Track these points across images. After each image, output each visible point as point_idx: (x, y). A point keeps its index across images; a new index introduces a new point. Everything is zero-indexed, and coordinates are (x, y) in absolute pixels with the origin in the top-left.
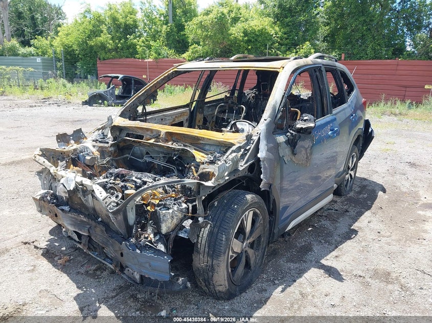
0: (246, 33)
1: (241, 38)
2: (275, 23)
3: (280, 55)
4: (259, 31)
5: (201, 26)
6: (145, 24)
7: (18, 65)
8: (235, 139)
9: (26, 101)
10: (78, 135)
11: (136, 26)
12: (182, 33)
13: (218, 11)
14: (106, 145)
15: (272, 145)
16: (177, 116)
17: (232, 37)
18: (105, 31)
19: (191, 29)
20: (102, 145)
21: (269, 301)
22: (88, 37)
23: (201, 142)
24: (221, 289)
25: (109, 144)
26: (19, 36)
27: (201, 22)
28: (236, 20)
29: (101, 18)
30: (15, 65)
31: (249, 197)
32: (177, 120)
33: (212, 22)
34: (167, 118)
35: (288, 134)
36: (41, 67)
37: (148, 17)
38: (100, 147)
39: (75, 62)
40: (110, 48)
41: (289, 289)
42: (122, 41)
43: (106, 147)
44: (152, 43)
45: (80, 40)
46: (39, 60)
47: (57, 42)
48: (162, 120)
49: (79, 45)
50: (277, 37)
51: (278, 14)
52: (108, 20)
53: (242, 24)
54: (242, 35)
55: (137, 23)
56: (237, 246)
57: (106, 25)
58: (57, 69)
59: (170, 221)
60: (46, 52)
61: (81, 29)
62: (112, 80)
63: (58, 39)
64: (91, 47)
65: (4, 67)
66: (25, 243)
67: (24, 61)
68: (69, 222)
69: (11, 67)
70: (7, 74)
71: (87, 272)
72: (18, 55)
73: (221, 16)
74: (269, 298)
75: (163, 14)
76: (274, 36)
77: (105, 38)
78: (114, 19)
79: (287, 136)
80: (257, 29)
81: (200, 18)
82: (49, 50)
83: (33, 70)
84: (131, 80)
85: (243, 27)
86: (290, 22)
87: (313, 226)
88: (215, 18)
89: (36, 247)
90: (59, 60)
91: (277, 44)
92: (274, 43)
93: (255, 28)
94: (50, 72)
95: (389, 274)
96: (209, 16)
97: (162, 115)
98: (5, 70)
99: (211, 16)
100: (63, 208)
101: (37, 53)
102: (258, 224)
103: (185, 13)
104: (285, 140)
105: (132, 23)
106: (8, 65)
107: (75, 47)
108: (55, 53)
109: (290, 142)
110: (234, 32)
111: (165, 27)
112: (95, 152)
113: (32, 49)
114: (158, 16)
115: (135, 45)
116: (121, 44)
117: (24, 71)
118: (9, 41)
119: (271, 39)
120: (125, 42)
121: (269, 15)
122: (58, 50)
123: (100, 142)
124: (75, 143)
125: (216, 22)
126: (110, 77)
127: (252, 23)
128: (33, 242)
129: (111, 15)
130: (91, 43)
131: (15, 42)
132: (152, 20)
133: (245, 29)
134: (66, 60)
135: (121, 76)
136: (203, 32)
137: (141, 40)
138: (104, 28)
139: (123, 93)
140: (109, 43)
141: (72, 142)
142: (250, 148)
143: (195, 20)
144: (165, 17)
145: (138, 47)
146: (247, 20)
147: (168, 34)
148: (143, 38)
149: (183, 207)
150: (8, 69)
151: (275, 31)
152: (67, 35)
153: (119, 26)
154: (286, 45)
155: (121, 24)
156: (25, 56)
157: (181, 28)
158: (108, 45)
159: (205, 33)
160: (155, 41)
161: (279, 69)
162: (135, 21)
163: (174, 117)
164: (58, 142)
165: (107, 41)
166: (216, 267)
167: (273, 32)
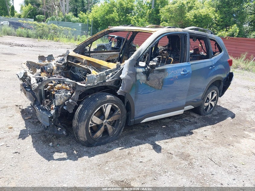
0: (195, 17)
1: (192, 20)
2: (216, 11)
3: (216, 32)
4: (204, 16)
5: (169, 11)
6: (138, 8)
7: (69, 27)
8: (113, 66)
9: (67, 46)
10: (50, 58)
11: (132, 9)
12: (158, 15)
13: (180, 2)
14: (61, 64)
15: (131, 72)
16: (111, 56)
17: (186, 19)
18: (115, 11)
19: (163, 12)
20: (59, 64)
21: (109, 152)
22: (106, 14)
23: (102, 67)
24: (81, 139)
25: (62, 64)
26: (73, 11)
27: (169, 8)
28: (191, 8)
29: (114, 3)
30: (67, 27)
31: (108, 96)
32: (111, 58)
33: (176, 9)
34: (105, 56)
35: (146, 68)
36: (81, 29)
37: (140, 4)
38: (57, 64)
39: (98, 27)
40: (117, 20)
41: (124, 150)
42: (123, 17)
43: (60, 65)
44: (140, 19)
45: (102, 15)
46: (80, 25)
47: (90, 16)
48: (101, 57)
49: (101, 18)
50: (216, 20)
51: (219, 5)
52: (118, 5)
53: (195, 11)
54: (193, 17)
55: (133, 7)
56: (96, 120)
57: (116, 7)
58: (88, 30)
59: (59, 99)
60: (85, 21)
61: (103, 9)
62: (111, 38)
63: (91, 14)
64: (107, 19)
65: (62, 27)
66: (17, 106)
67: (73, 25)
68: (29, 96)
69: (65, 27)
70: (62, 31)
71: (33, 122)
72: (70, 21)
73: (181, 6)
74: (110, 151)
75: (149, 3)
76: (214, 19)
77: (115, 15)
78: (121, 5)
79: (145, 69)
80: (203, 14)
81: (169, 6)
82: (86, 20)
83: (76, 30)
84: (122, 39)
85: (194, 13)
86: (227, 11)
87: (166, 126)
88: (178, 6)
89: (20, 108)
90: (90, 26)
91: (215, 25)
92: (213, 24)
93: (202, 13)
94: (84, 32)
95: (189, 156)
96: (174, 5)
97: (101, 54)
98: (62, 29)
99: (176, 5)
100: (27, 89)
101: (80, 21)
102: (116, 113)
103: (162, 2)
104: (142, 71)
105: (130, 7)
106: (64, 26)
107: (99, 19)
108: (89, 21)
109: (146, 73)
110: (188, 16)
111: (148, 10)
112: (54, 67)
113: (78, 19)
114: (146, 4)
115: (130, 20)
116: (123, 19)
117: (71, 30)
118: (68, 14)
119: (211, 21)
120: (125, 18)
121: (213, 6)
122: (90, 20)
123: (59, 62)
124: (48, 61)
125: (178, 9)
126: (111, 36)
127: (201, 11)
128: (20, 106)
129: (120, 2)
130: (107, 17)
131: (70, 14)
132: (142, 6)
133: (195, 14)
134: (94, 26)
135: (116, 36)
136: (170, 14)
137: (134, 17)
138: (115, 9)
139: (117, 47)
140: (116, 18)
141: (47, 61)
142: (117, 72)
143: (166, 7)
144: (150, 5)
145: (132, 21)
146: (198, 8)
147: (150, 15)
148: (135, 16)
149: (68, 94)
150: (63, 28)
151: (214, 16)
152: (96, 12)
153: (123, 9)
154: (221, 25)
155: (124, 7)
156: (74, 22)
157: (157, 11)
158: (116, 19)
159: (171, 15)
160: (142, 18)
161: (154, 32)
162: (132, 6)
163: (109, 56)
164: (39, 60)
165: (115, 17)
166: (79, 127)
167: (213, 17)
